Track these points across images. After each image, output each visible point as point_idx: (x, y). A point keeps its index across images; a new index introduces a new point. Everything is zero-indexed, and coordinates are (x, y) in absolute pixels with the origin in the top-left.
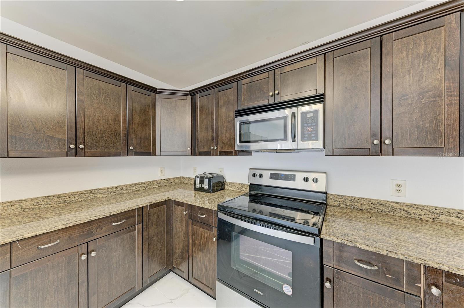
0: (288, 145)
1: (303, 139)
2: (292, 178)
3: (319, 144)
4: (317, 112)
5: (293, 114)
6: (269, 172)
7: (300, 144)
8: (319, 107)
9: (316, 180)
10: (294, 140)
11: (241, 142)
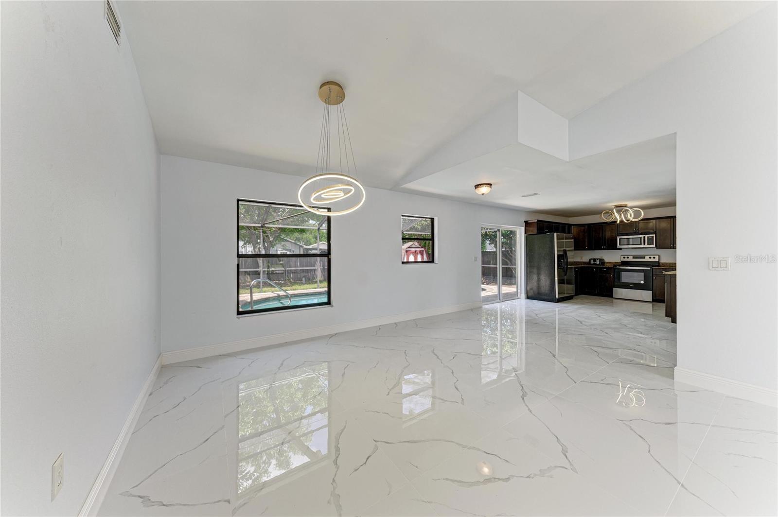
0: (642, 246)
1: (648, 244)
2: (644, 258)
3: (654, 246)
4: (653, 237)
5: (644, 237)
6: (632, 256)
7: (646, 246)
8: (654, 235)
9: (654, 258)
10: (644, 244)
11: (620, 245)
